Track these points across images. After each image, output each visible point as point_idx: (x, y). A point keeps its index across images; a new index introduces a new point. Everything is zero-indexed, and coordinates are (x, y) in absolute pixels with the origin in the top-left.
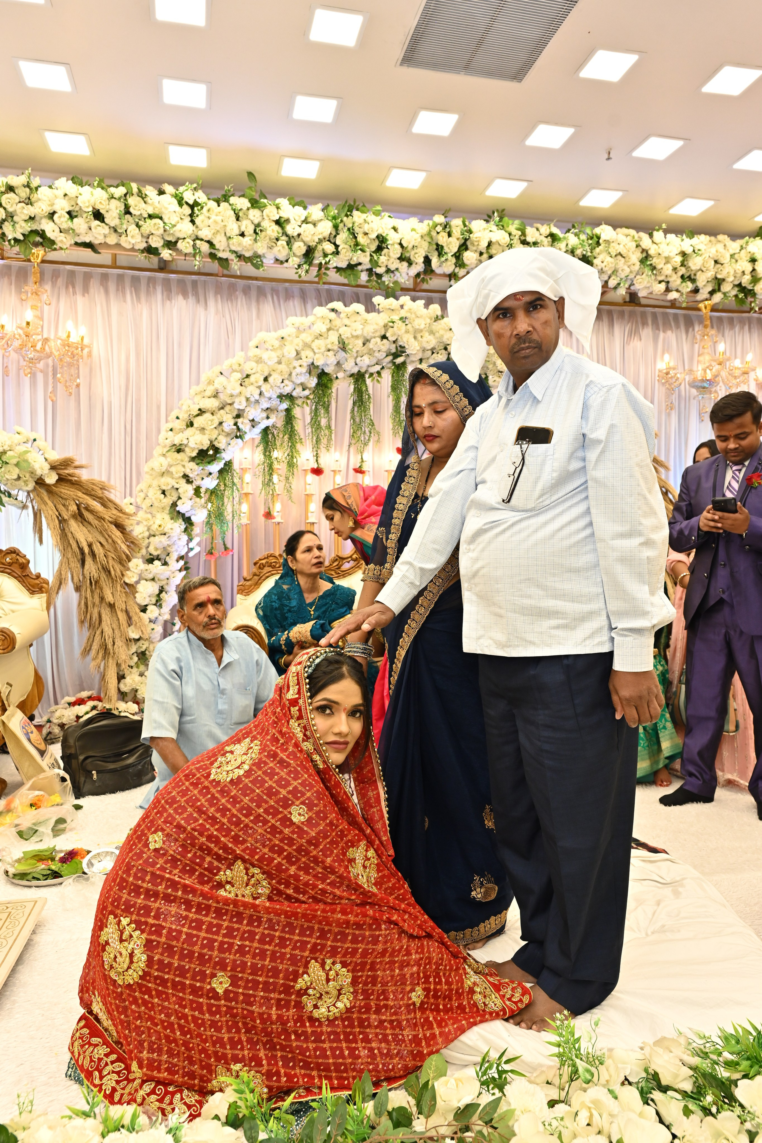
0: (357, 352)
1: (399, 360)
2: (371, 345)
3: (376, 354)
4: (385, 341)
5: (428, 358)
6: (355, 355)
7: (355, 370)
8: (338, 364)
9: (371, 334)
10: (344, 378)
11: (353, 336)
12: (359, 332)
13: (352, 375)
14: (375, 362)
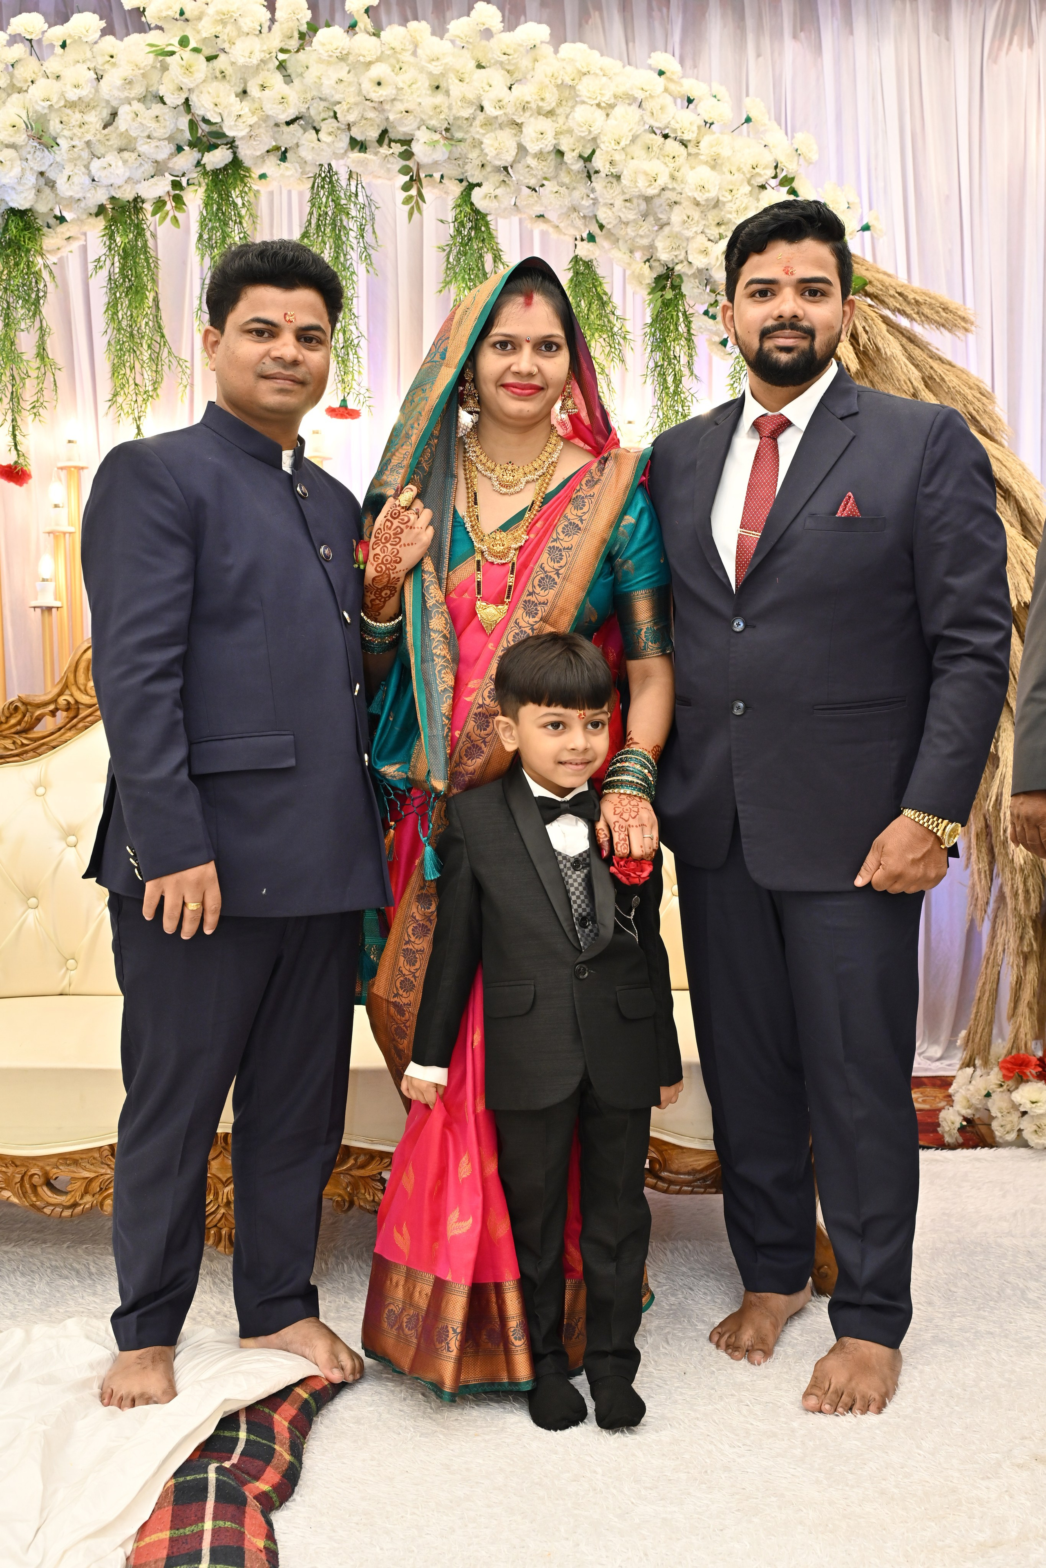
0: (88, 143)
1: (218, 158)
2: (123, 122)
3: (144, 147)
4: (157, 108)
5: (297, 145)
6: (85, 154)
7: (102, 197)
8: (46, 181)
9: (117, 93)
10: (79, 221)
11: (71, 105)
12: (86, 92)
13: (101, 210)
14: (149, 168)
